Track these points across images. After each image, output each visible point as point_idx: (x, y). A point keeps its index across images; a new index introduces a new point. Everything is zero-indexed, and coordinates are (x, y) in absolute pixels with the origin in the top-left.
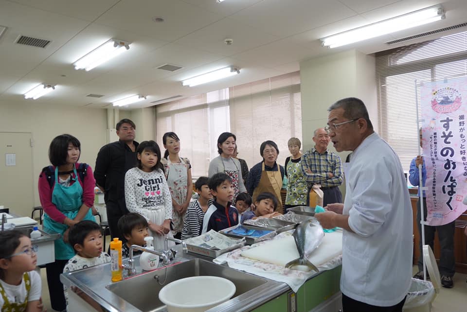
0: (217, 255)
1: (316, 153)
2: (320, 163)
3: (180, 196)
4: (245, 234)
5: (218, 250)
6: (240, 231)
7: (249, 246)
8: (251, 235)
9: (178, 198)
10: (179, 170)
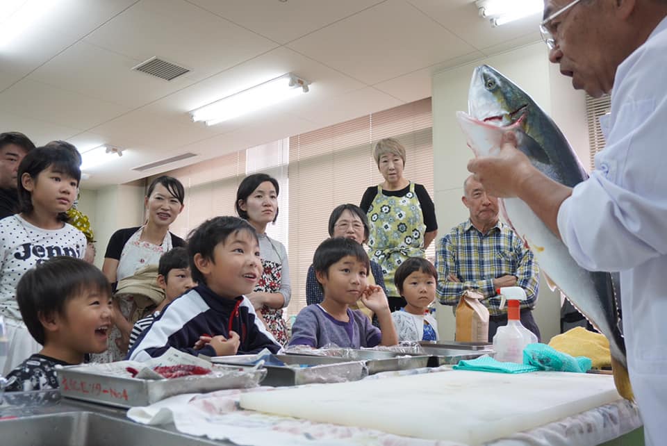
1: (472, 232)
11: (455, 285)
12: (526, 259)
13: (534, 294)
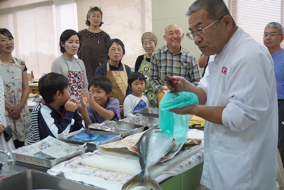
0: (52, 165)
1: (168, 52)
2: (172, 64)
3: (13, 100)
4: (89, 139)
5: (53, 159)
6: (82, 136)
7: (90, 153)
8: (94, 141)
9: (12, 102)
10: (11, 71)
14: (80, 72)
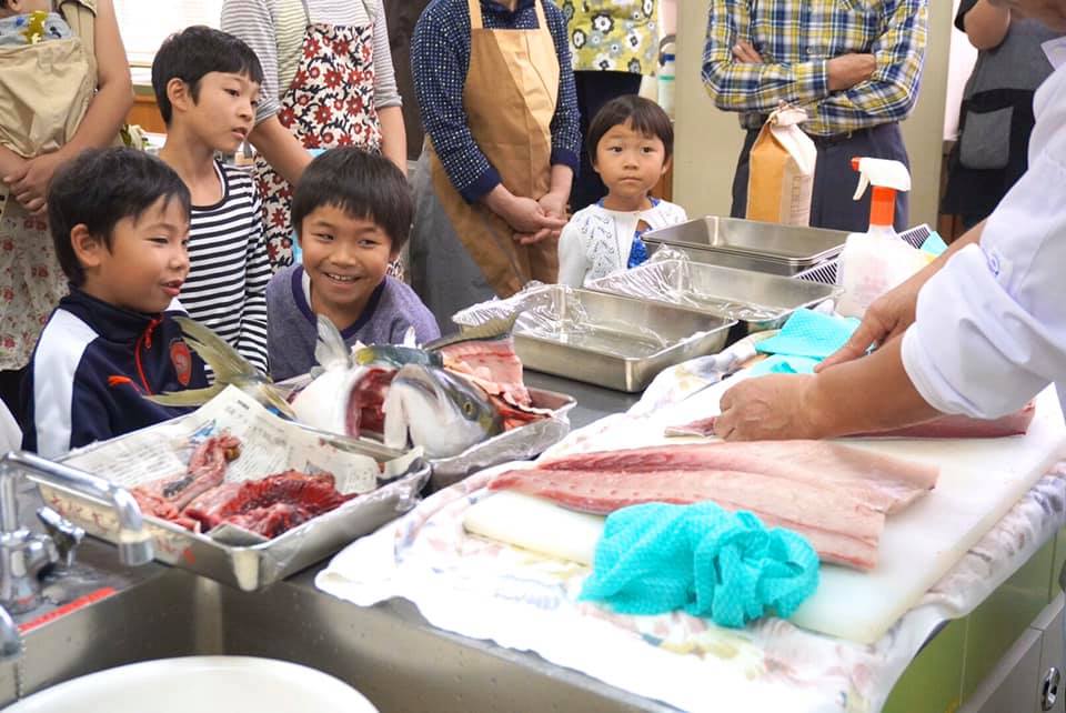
11: (744, 72)
12: (902, 14)
13: (910, 95)
14: (360, 31)
